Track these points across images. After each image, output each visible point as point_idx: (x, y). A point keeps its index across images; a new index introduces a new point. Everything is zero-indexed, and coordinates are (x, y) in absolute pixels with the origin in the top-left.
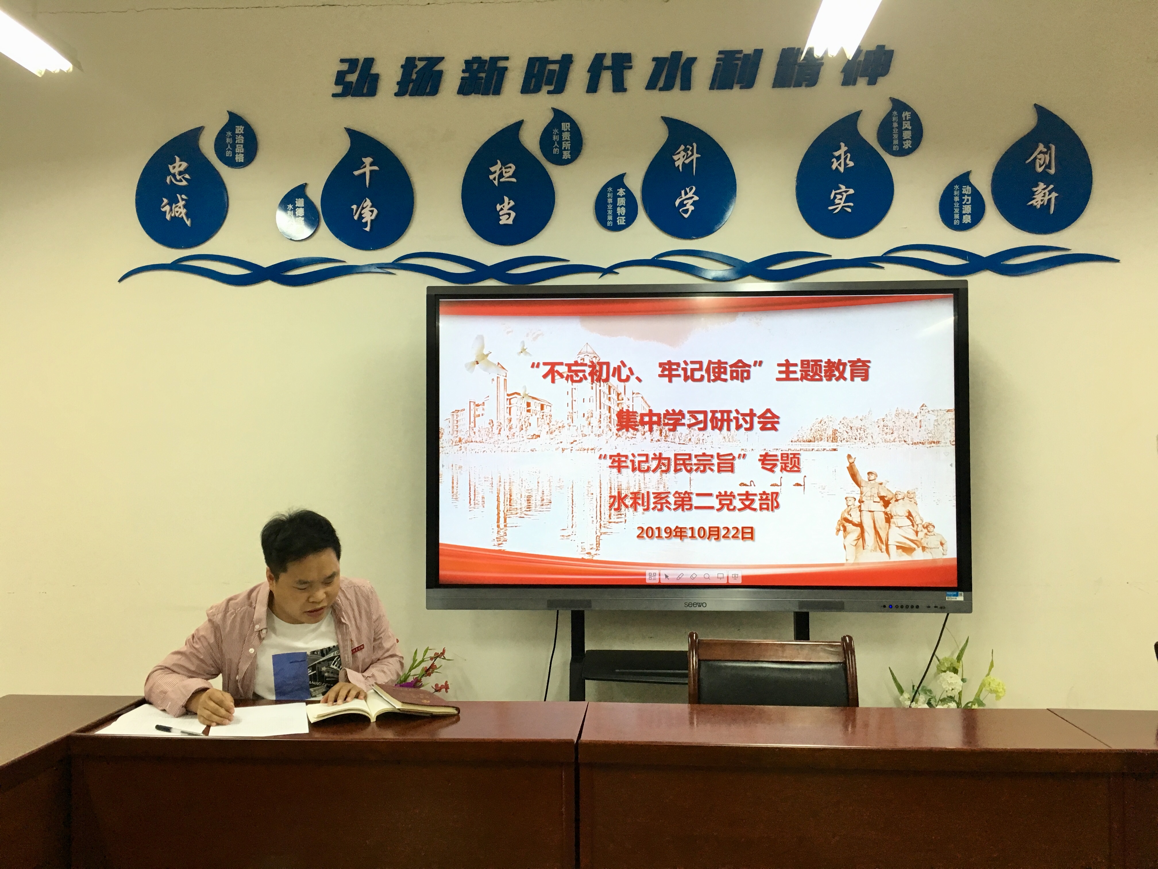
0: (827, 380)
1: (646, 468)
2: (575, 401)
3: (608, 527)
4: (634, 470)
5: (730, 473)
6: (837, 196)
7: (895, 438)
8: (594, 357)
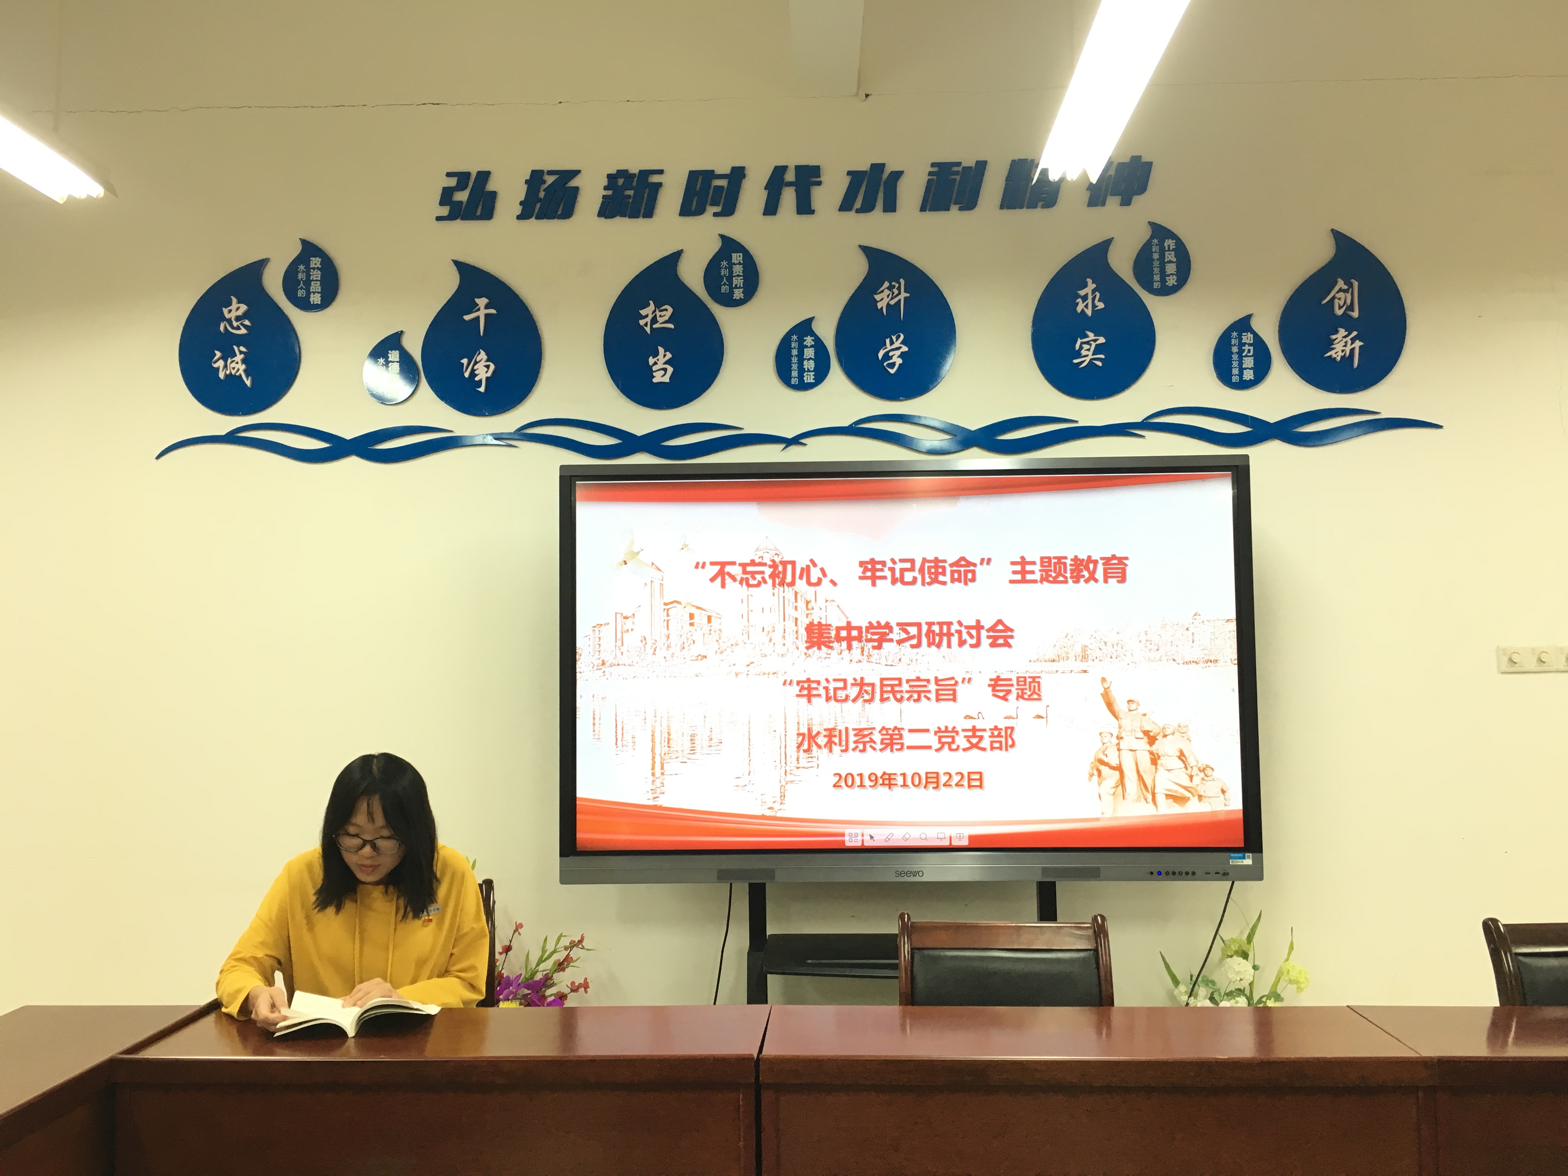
0: (1074, 582)
1: (844, 697)
2: (752, 611)
3: (796, 773)
4: (828, 699)
5: (952, 703)
6: (1084, 346)
7: (1162, 656)
8: (776, 554)
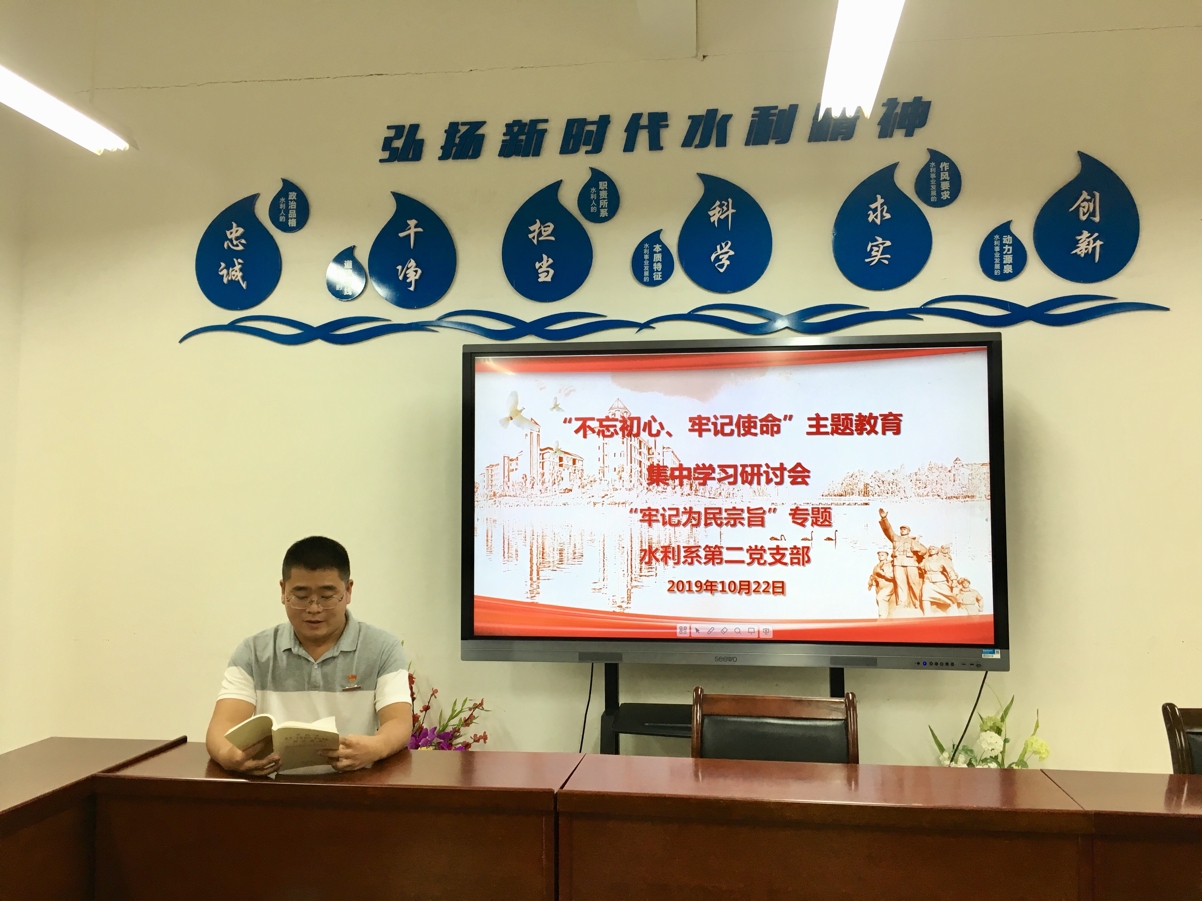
0: (858, 434)
1: (676, 522)
2: (606, 455)
3: (639, 580)
4: (664, 523)
5: (760, 528)
6: (874, 248)
7: (929, 492)
8: (625, 412)
